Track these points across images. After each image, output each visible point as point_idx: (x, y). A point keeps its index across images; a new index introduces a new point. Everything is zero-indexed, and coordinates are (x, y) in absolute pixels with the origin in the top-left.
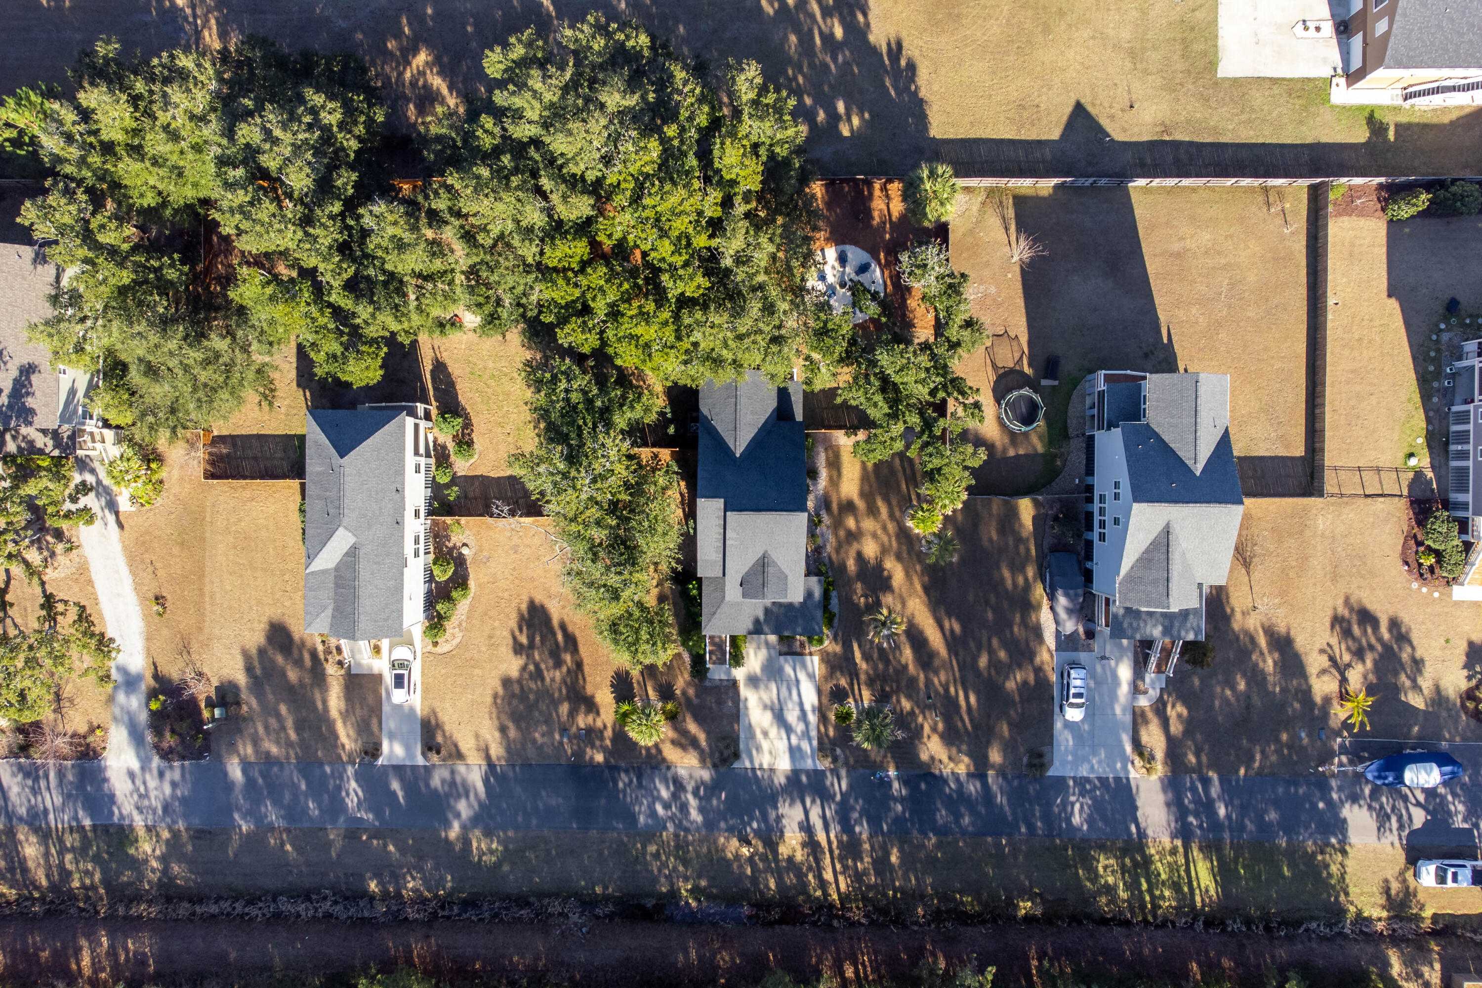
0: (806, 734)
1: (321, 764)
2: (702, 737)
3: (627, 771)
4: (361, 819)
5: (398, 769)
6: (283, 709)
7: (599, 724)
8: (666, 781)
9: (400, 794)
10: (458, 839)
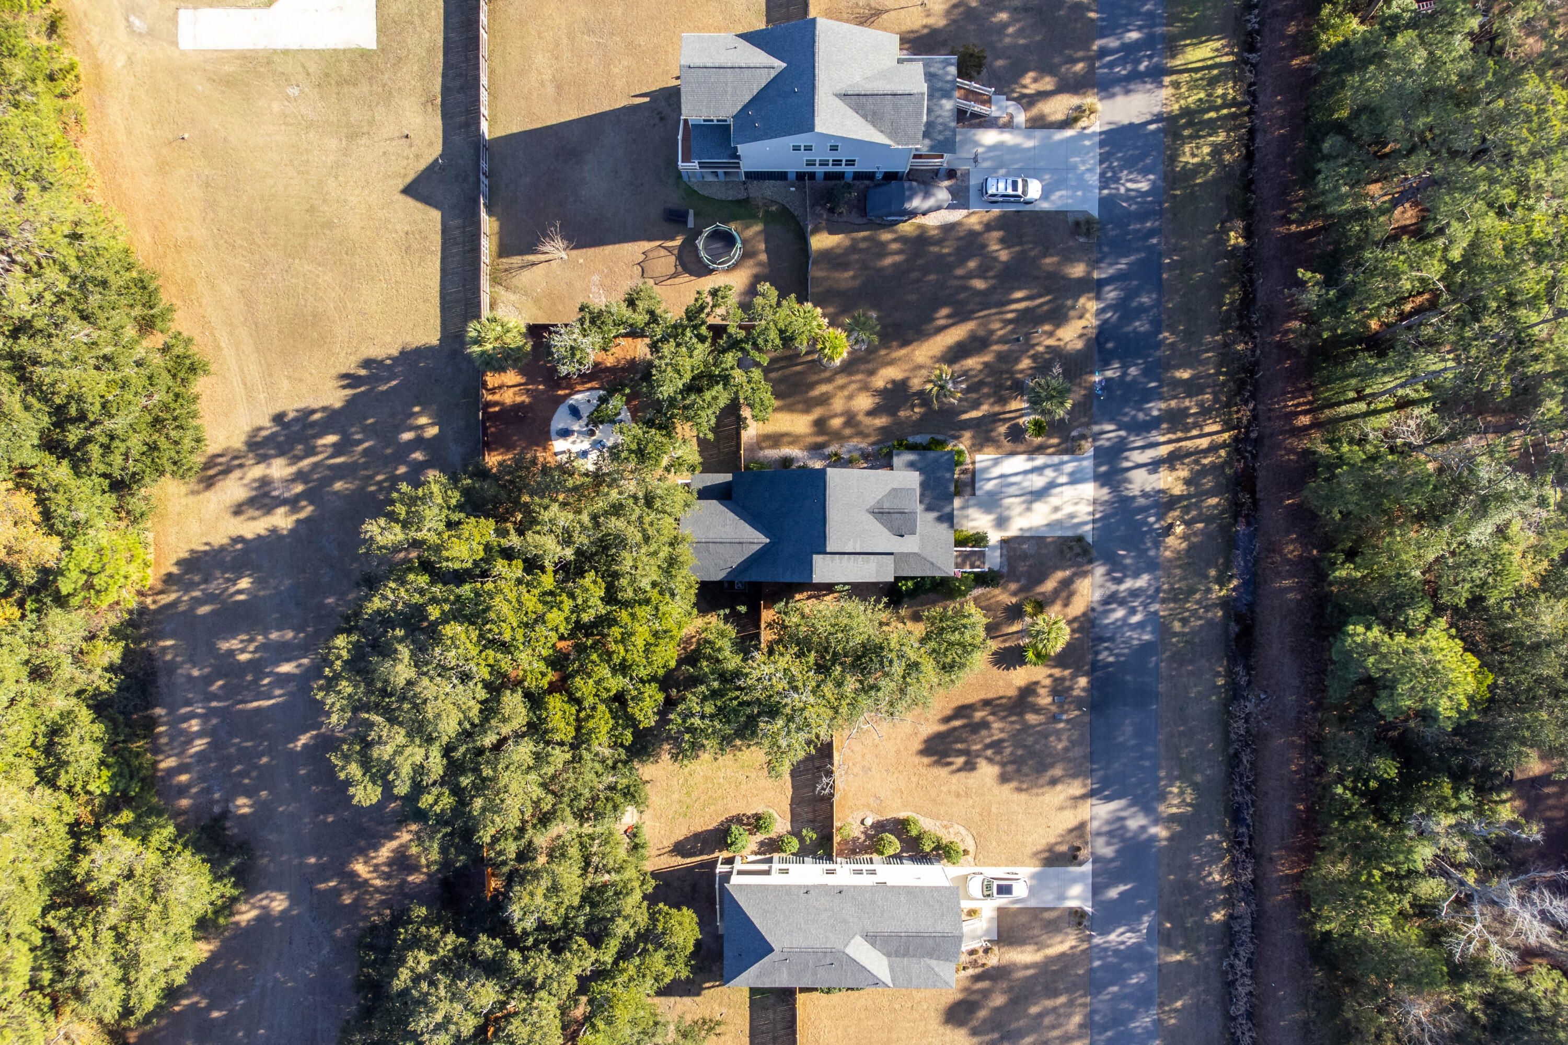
0: (1057, 467)
1: (1092, 970)
2: (1060, 575)
3: (1097, 653)
4: (1148, 928)
5: (1096, 890)
6: (1034, 1010)
7: (1048, 682)
8: (1107, 613)
9: (1122, 888)
10: (1168, 828)
